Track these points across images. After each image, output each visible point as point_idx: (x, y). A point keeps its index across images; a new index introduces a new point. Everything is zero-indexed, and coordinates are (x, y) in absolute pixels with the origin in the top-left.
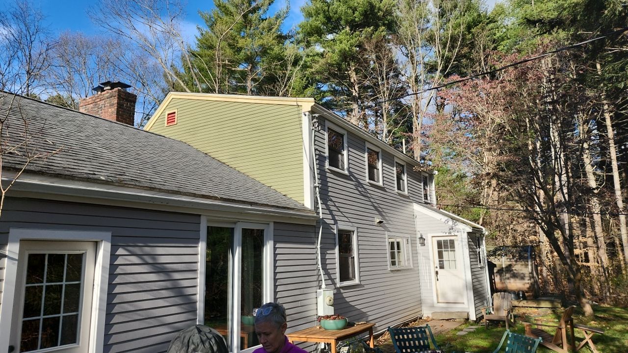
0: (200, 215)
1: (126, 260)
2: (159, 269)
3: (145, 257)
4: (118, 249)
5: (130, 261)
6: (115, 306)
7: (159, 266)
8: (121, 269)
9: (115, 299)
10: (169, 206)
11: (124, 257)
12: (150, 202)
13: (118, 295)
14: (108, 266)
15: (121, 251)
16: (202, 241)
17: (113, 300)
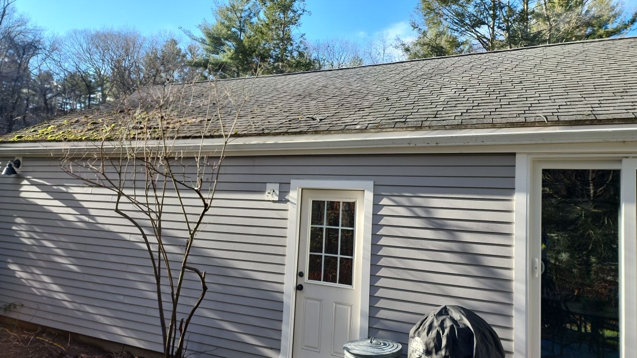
0: (514, 154)
1: (393, 211)
2: (438, 225)
3: (416, 210)
4: (382, 199)
5: (396, 212)
6: (382, 258)
7: (438, 221)
8: (387, 220)
9: (381, 251)
10: (441, 146)
11: (388, 207)
12: (411, 145)
13: (384, 248)
14: (371, 216)
15: (385, 201)
16: (521, 191)
17: (379, 251)
